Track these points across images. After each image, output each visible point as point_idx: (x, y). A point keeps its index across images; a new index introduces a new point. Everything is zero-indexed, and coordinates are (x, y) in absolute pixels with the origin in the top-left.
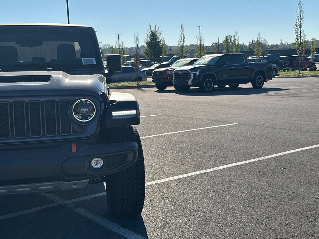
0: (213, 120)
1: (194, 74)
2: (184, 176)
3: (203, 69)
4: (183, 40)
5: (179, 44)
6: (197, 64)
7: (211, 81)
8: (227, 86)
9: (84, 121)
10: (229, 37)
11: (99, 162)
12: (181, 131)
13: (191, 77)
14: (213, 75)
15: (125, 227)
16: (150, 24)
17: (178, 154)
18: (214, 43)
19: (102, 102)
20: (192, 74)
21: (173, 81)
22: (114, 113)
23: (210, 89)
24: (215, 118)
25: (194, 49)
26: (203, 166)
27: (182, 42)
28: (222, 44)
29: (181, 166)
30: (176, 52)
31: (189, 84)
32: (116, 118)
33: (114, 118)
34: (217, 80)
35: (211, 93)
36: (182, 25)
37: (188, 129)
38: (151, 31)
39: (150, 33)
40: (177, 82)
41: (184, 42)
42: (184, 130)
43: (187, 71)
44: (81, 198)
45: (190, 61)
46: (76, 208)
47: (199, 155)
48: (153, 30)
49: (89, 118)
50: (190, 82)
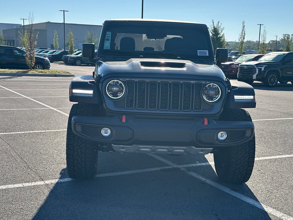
0: (285, 113)
1: (259, 69)
2: (273, 158)
3: (268, 65)
4: (243, 37)
5: (240, 40)
6: (262, 60)
7: (275, 76)
8: (289, 83)
9: (211, 101)
10: (287, 36)
11: (224, 135)
12: (257, 120)
13: (256, 72)
14: (278, 71)
15: (235, 190)
16: (213, 20)
17: (261, 139)
18: (271, 41)
19: (226, 87)
20: (258, 69)
21: (238, 74)
22: (236, 97)
23: (273, 85)
24: (286, 111)
25: (250, 45)
26: (288, 152)
27: (242, 39)
28: (279, 42)
29: (267, 149)
30: (233, 48)
31: (253, 79)
32: (238, 101)
33: (235, 101)
34: (281, 76)
35: (274, 88)
36: (243, 23)
37: (263, 119)
38: (214, 27)
39: (213, 28)
40: (242, 75)
41: (244, 38)
42: (260, 119)
43: (253, 66)
44: (189, 165)
45: (255, 57)
46: (188, 172)
47: (281, 142)
48: (215, 26)
49: (214, 99)
50: (254, 77)
